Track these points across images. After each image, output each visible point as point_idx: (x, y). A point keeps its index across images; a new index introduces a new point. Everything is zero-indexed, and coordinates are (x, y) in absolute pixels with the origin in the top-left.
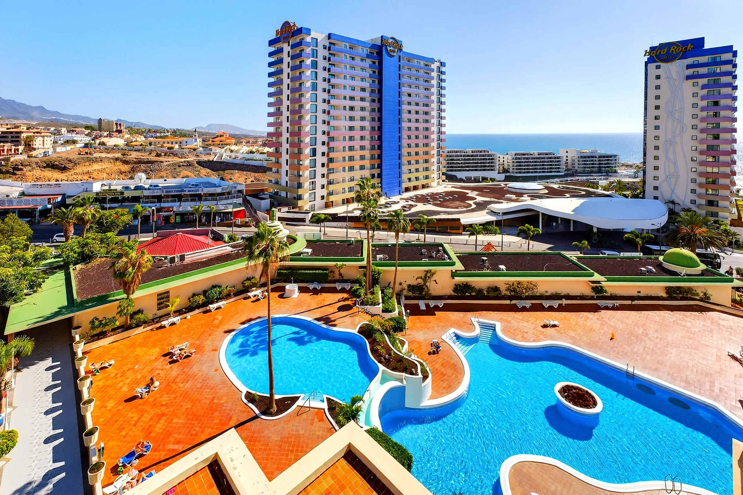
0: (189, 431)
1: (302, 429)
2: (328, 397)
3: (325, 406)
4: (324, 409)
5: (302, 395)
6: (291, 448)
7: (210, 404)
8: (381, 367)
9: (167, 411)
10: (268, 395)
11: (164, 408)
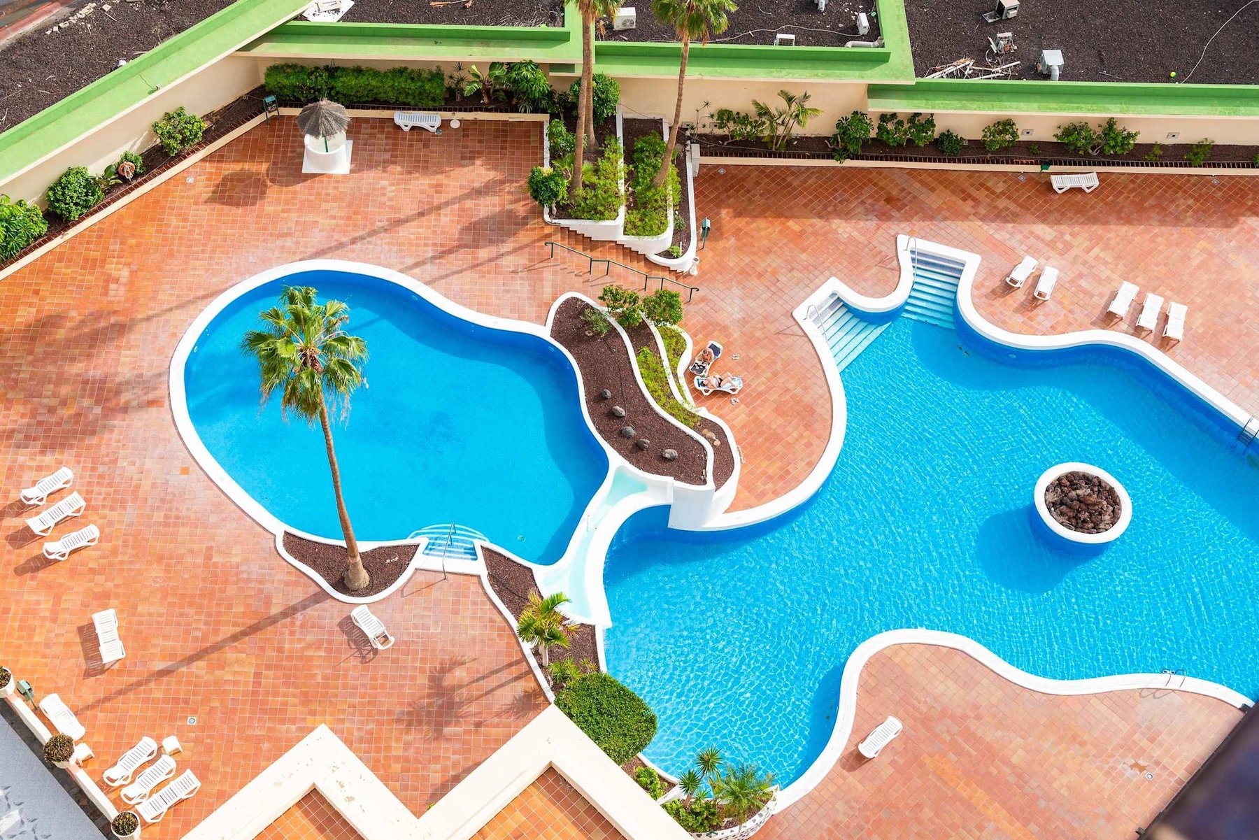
0: (187, 632)
1: (436, 623)
2: (488, 544)
3: (480, 567)
4: (479, 577)
5: (423, 541)
6: (418, 665)
7: (206, 566)
8: (616, 460)
9: (110, 585)
10: (343, 544)
11: (99, 578)
